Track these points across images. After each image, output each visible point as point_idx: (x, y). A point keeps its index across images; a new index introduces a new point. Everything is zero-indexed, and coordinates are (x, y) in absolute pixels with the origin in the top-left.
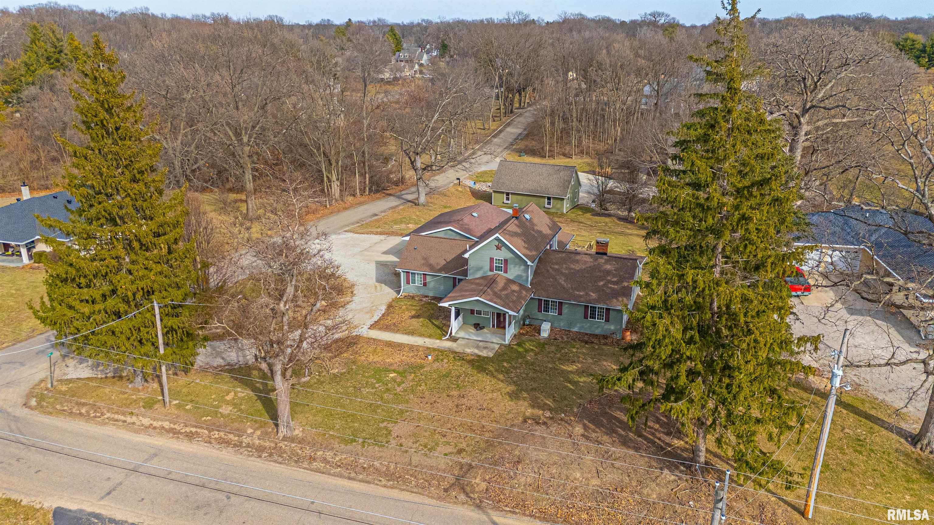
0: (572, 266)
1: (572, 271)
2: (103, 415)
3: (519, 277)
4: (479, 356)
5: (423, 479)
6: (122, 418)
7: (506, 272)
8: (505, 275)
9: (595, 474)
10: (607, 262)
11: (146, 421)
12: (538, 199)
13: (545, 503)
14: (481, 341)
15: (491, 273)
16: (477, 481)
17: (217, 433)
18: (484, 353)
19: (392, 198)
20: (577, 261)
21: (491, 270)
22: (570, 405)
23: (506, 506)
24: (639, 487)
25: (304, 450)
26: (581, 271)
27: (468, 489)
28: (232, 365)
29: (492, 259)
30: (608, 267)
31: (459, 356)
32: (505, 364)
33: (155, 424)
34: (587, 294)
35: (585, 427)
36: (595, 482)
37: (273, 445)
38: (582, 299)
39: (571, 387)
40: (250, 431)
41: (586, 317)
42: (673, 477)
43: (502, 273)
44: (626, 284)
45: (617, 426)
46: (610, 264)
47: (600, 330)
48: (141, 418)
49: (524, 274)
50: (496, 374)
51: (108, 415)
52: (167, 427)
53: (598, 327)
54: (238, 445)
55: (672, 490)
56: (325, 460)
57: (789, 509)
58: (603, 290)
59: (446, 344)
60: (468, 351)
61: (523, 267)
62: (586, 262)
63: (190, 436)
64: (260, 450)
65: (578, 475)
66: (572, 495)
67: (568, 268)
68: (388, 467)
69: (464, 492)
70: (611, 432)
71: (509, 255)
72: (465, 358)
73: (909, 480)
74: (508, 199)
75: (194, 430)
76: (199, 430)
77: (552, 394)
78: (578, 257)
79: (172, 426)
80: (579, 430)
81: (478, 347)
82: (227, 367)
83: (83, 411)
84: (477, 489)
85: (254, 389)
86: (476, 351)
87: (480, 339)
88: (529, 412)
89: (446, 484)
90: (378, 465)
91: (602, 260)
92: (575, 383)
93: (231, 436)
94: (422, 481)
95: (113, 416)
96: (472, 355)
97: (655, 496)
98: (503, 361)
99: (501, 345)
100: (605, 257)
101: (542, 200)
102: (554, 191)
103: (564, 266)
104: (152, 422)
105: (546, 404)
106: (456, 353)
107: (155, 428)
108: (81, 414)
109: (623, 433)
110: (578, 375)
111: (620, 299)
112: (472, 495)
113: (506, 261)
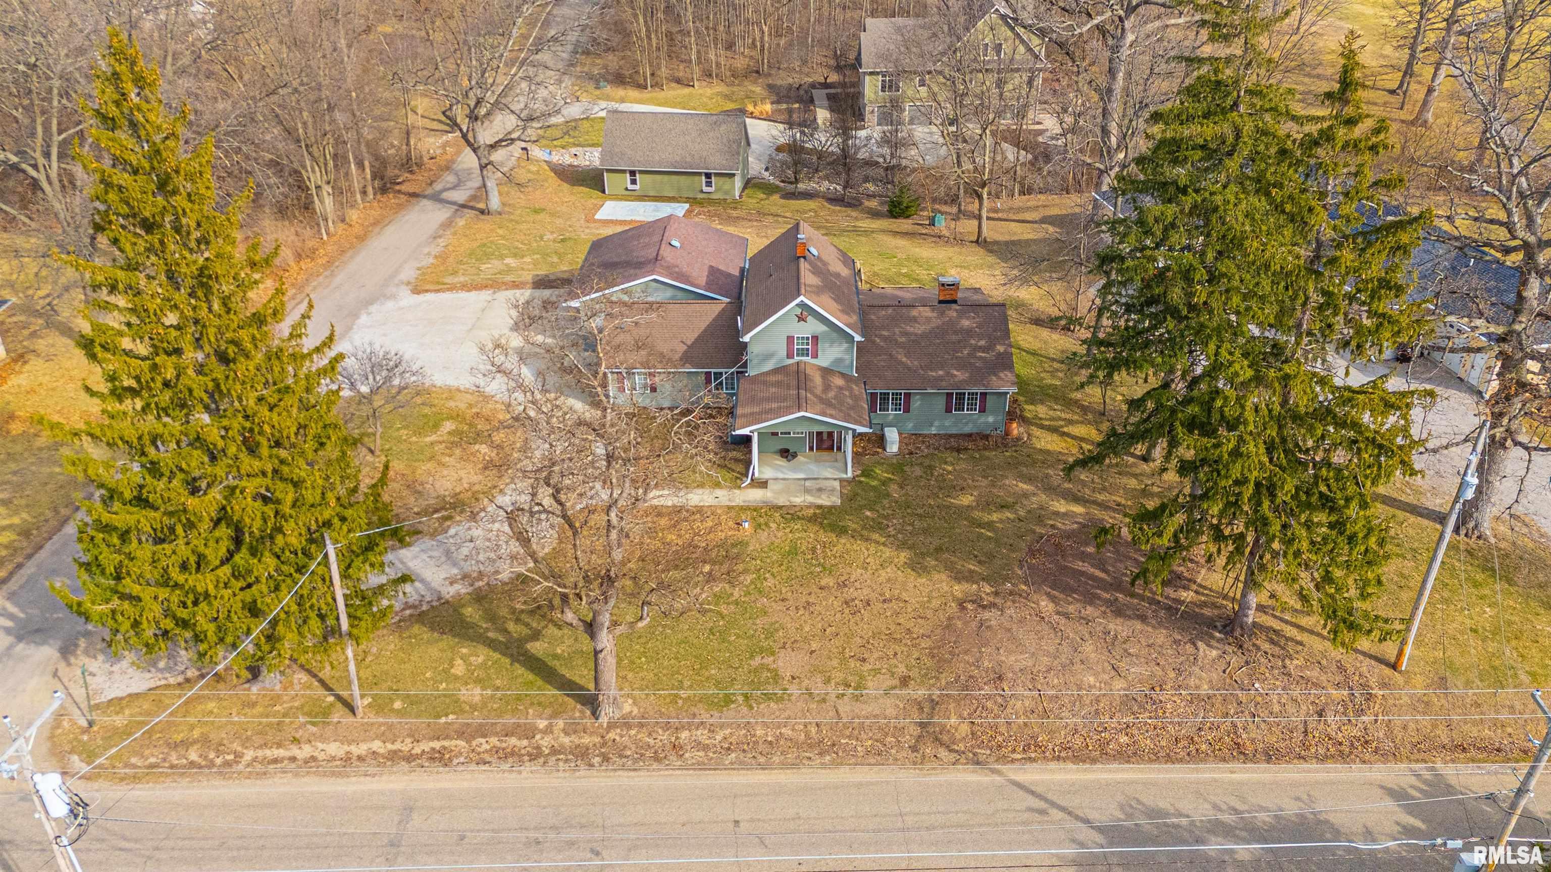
0: (909, 329)
1: (912, 338)
2: (238, 756)
3: (839, 361)
4: (820, 507)
5: (871, 738)
6: (281, 753)
7: (815, 356)
8: (814, 361)
9: (1113, 673)
10: (961, 314)
11: (335, 749)
12: (691, 178)
13: (1063, 733)
14: (805, 479)
15: (790, 361)
16: (953, 721)
17: (483, 740)
18: (825, 501)
19: (425, 202)
20: (914, 320)
21: (790, 355)
22: (1006, 565)
23: (1014, 751)
24: (1181, 679)
25: (654, 735)
26: (924, 336)
27: (945, 738)
28: (414, 607)
29: (790, 339)
30: (966, 323)
31: (790, 514)
32: (868, 513)
33: (356, 750)
34: (948, 373)
35: (1053, 599)
36: (1119, 684)
37: (597, 740)
38: (944, 384)
39: (989, 534)
40: (542, 724)
41: (948, 410)
42: (1214, 653)
43: (808, 359)
44: (1001, 348)
45: (1093, 587)
46: (968, 318)
47: (971, 425)
48: (320, 746)
49: (847, 357)
50: (865, 533)
51: (249, 755)
52: (382, 751)
53: (967, 423)
54: (535, 755)
55: (1224, 672)
56: (699, 745)
57: (1373, 662)
58: (970, 364)
59: (755, 495)
60: (798, 500)
61: (845, 345)
62: (928, 320)
63: (440, 758)
64: (581, 754)
65: (1092, 679)
66: (1097, 712)
67: (905, 334)
68: (807, 735)
69: (942, 744)
70: (1090, 599)
71: (821, 328)
72: (800, 514)
73: (1476, 585)
74: (634, 182)
75: (437, 745)
76: (446, 743)
77: (970, 552)
78: (914, 313)
79: (390, 746)
80: (1046, 605)
81: (807, 491)
82: (408, 612)
83: (193, 756)
84: (958, 736)
85: (491, 644)
86: (810, 499)
87: (802, 476)
88: (958, 589)
89: (907, 740)
90: (790, 732)
91: (952, 312)
92: (990, 525)
93: (513, 741)
94: (870, 742)
95: (260, 753)
96: (808, 507)
97: (1206, 687)
98: (862, 507)
99: (841, 480)
100: (954, 306)
101: (697, 178)
102: (717, 162)
103: (897, 330)
104: (346, 748)
105: (971, 572)
106: (781, 507)
107: (360, 758)
108: (192, 764)
109: (1108, 596)
110: (983, 510)
111: (1002, 375)
112: (956, 747)
113: (815, 338)
